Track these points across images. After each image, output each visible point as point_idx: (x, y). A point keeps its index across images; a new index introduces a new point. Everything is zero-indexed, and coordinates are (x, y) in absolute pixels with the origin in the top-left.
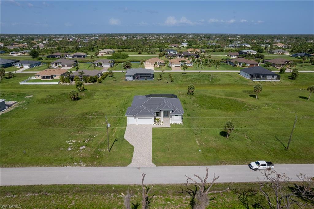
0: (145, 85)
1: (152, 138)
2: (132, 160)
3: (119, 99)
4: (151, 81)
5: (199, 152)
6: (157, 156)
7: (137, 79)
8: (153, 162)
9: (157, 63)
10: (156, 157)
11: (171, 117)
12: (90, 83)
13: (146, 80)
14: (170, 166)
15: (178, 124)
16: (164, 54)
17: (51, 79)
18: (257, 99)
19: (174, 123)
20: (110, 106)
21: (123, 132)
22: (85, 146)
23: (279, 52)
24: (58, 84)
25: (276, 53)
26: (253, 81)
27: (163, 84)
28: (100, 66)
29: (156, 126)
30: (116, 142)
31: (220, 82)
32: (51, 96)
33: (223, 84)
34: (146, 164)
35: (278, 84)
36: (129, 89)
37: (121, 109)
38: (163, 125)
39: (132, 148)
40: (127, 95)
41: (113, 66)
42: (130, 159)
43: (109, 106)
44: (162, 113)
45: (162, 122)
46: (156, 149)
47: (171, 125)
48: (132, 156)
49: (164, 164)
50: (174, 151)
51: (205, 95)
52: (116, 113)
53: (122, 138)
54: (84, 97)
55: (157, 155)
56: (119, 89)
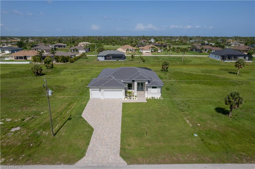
0: (117, 64)
1: (122, 116)
2: (86, 152)
3: (87, 75)
4: (123, 61)
5: (195, 137)
6: (129, 145)
7: (109, 60)
8: (121, 155)
9: (128, 49)
10: (127, 147)
11: (147, 90)
12: (61, 63)
13: (117, 60)
14: (152, 163)
15: (156, 98)
16: (135, 45)
17: (24, 59)
18: (239, 75)
19: (151, 97)
20: (75, 81)
21: (83, 108)
22: (21, 126)
23: (235, 44)
24: (29, 63)
25: (232, 45)
26: (225, 61)
27: (135, 64)
28: (76, 51)
29: (127, 100)
30: (68, 121)
31: (192, 63)
32: (14, 72)
33: (195, 64)
34: (110, 160)
35: (252, 64)
36: (99, 68)
37: (87, 83)
38: (137, 99)
39: (91, 130)
40: (97, 71)
41: (88, 52)
42: (83, 149)
43: (73, 81)
44: (136, 84)
45: (136, 96)
46: (127, 132)
47: (147, 100)
48: (88, 144)
49: (140, 159)
50: (155, 136)
51: (181, 72)
52: (79, 87)
53: (79, 116)
54: (50, 73)
55: (129, 143)
56: (89, 68)
